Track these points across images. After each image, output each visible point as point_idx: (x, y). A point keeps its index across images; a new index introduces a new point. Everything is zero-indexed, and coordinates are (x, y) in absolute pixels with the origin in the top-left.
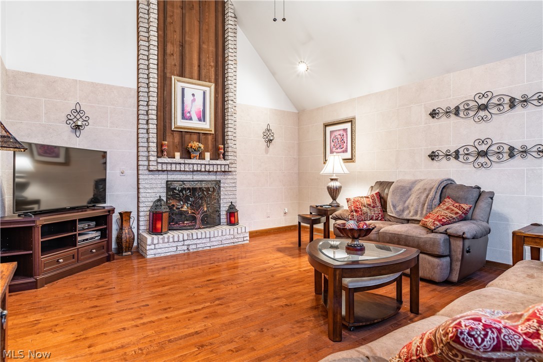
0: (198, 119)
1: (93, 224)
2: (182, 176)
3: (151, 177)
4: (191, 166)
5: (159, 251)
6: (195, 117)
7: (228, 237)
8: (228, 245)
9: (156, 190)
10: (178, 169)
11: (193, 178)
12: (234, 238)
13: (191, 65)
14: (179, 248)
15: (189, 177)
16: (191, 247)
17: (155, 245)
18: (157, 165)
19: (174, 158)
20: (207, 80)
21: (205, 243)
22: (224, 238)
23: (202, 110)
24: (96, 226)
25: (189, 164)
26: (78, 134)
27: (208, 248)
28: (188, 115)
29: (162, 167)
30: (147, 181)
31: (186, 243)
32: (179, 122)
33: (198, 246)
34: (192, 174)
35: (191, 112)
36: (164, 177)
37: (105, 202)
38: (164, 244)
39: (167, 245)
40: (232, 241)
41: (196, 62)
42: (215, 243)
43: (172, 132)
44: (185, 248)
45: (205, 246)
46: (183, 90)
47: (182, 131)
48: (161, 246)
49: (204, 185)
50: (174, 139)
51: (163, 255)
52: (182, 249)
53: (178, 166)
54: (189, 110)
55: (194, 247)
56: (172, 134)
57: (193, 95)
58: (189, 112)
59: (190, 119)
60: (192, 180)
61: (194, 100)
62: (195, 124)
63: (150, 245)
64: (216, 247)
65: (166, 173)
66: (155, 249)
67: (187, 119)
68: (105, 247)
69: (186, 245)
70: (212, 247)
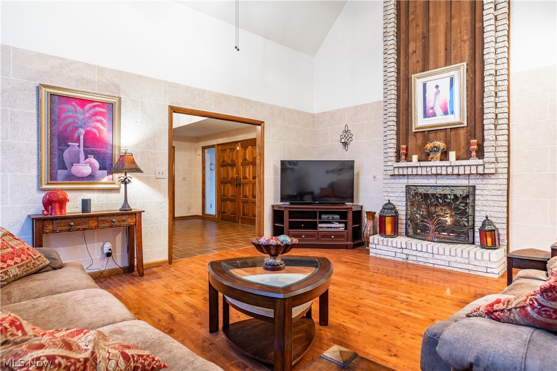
0: (444, 113)
1: (337, 217)
2: (423, 180)
3: (392, 181)
4: (429, 169)
5: (379, 252)
6: (439, 111)
7: (459, 260)
8: (460, 270)
9: (397, 194)
10: (415, 173)
11: (436, 183)
12: (469, 263)
13: (437, 52)
14: (398, 255)
15: (432, 181)
16: (410, 258)
17: (376, 245)
18: (394, 170)
19: (412, 161)
20: (457, 61)
21: (426, 258)
22: (453, 259)
23: (448, 101)
24: (340, 219)
25: (426, 167)
26: (346, 148)
27: (432, 265)
28: (431, 111)
29: (398, 171)
30: (389, 185)
31: (405, 251)
32: (420, 121)
33: (419, 259)
34: (435, 178)
35: (435, 108)
36: (404, 181)
37: (353, 201)
38: (384, 247)
39: (386, 248)
40: (466, 266)
41: (442, 47)
42: (439, 262)
43: (415, 134)
44: (405, 257)
45: (427, 261)
46: (425, 85)
47: (424, 131)
48: (380, 247)
49: (439, 191)
50: (416, 141)
51: (382, 257)
52: (400, 257)
53: (414, 170)
54: (432, 106)
55: (414, 258)
56: (414, 136)
57: (437, 87)
58: (432, 108)
59: (434, 115)
60: (435, 185)
61: (437, 93)
62: (440, 120)
63: (372, 244)
64: (441, 267)
65: (406, 177)
66: (376, 248)
67: (429, 117)
68: (346, 237)
69: (405, 254)
70: (436, 266)
